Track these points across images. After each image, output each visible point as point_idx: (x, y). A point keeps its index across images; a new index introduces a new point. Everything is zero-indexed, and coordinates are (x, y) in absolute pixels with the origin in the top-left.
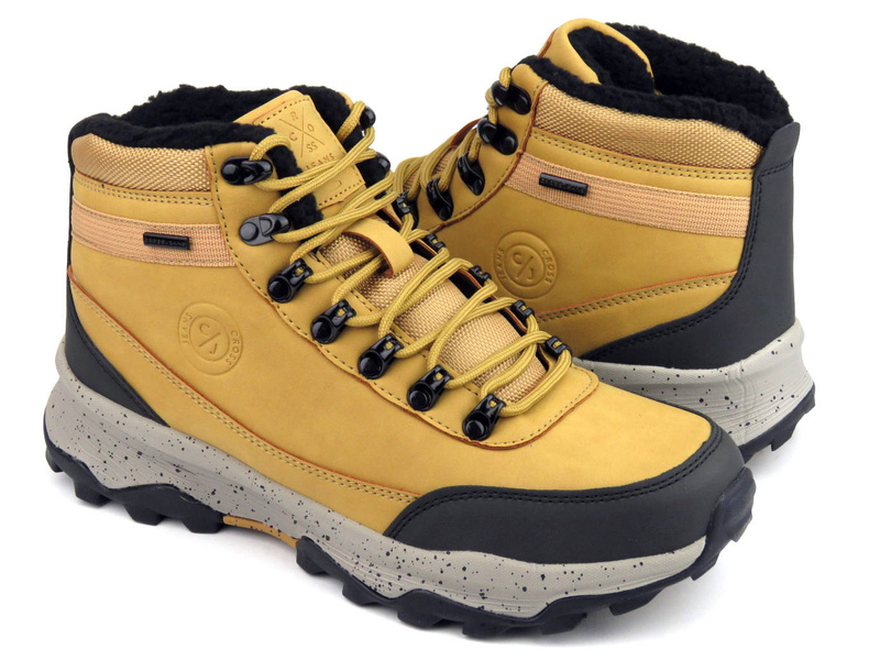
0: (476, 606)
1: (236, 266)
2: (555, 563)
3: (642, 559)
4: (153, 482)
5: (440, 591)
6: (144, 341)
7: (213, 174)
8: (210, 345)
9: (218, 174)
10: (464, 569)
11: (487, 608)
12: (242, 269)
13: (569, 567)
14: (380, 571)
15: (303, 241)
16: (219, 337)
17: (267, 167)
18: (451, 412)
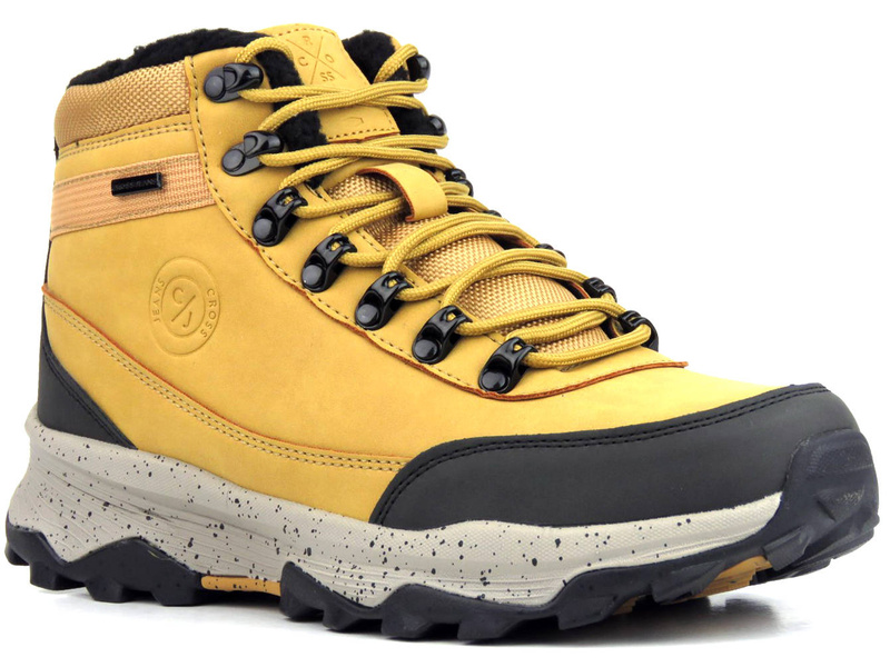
0: (475, 595)
1: (215, 204)
2: (575, 525)
3: (690, 516)
4: (117, 538)
5: (432, 583)
6: (111, 335)
7: (192, 88)
8: (184, 317)
9: (200, 91)
10: (461, 544)
11: (489, 597)
12: (222, 206)
13: (592, 529)
14: (362, 572)
15: (298, 166)
16: (194, 301)
17: (255, 73)
18: (467, 361)
